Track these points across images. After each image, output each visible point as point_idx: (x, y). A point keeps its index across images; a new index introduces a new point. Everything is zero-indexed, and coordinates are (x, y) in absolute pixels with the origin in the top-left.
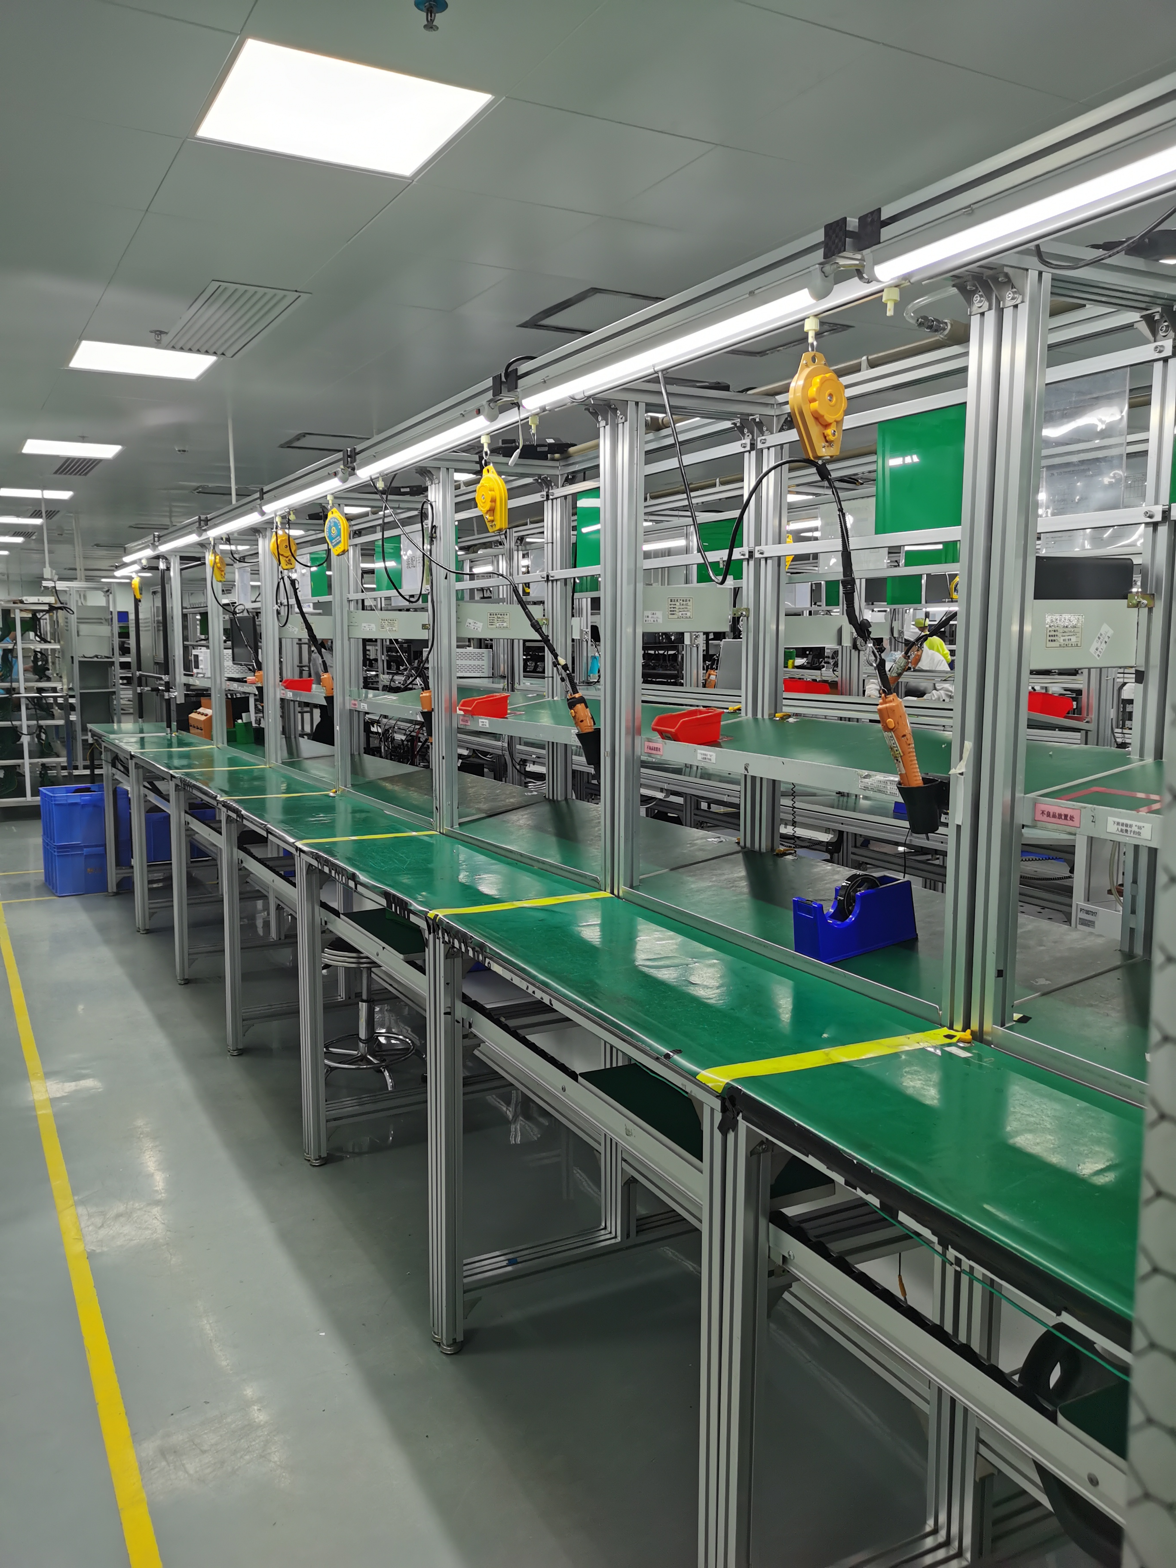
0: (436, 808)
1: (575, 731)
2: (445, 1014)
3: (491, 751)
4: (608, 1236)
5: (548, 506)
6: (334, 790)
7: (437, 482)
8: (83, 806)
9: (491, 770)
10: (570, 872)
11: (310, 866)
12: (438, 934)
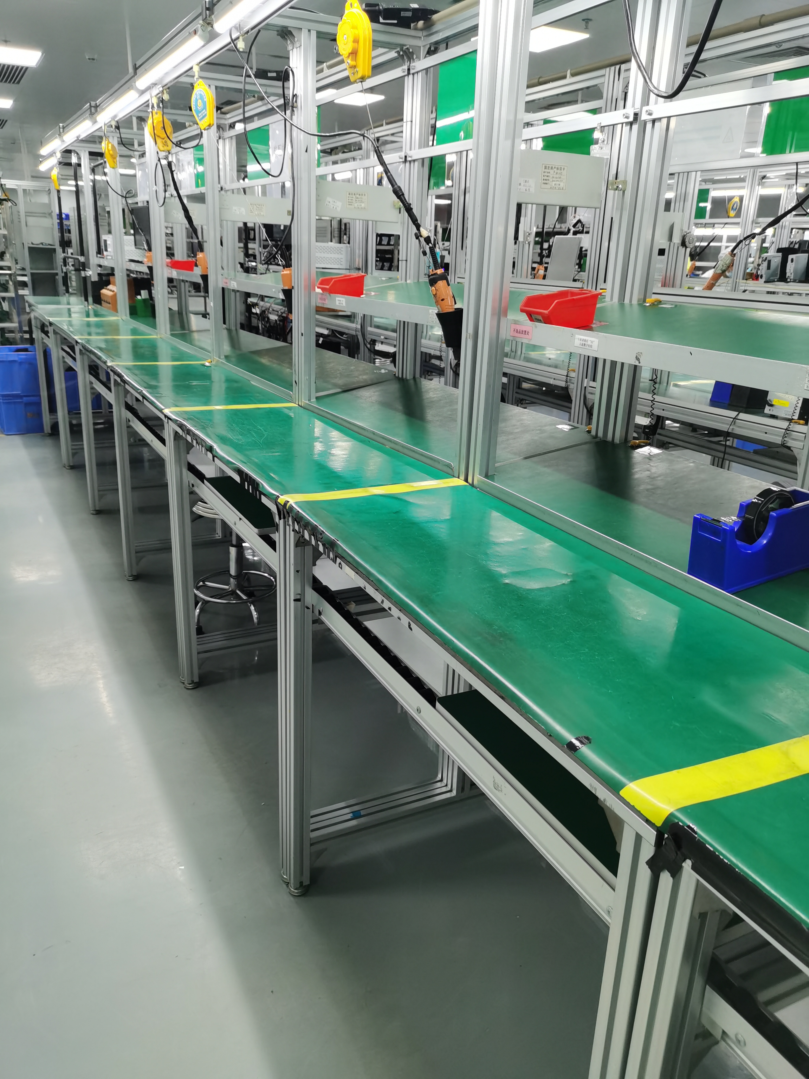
0: (295, 381)
1: (434, 311)
2: (295, 600)
3: (346, 331)
4: (444, 789)
5: (408, 81)
6: (210, 360)
7: (298, 45)
8: (21, 363)
9: (346, 348)
10: (422, 455)
11: (176, 433)
12: (288, 522)
